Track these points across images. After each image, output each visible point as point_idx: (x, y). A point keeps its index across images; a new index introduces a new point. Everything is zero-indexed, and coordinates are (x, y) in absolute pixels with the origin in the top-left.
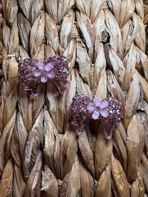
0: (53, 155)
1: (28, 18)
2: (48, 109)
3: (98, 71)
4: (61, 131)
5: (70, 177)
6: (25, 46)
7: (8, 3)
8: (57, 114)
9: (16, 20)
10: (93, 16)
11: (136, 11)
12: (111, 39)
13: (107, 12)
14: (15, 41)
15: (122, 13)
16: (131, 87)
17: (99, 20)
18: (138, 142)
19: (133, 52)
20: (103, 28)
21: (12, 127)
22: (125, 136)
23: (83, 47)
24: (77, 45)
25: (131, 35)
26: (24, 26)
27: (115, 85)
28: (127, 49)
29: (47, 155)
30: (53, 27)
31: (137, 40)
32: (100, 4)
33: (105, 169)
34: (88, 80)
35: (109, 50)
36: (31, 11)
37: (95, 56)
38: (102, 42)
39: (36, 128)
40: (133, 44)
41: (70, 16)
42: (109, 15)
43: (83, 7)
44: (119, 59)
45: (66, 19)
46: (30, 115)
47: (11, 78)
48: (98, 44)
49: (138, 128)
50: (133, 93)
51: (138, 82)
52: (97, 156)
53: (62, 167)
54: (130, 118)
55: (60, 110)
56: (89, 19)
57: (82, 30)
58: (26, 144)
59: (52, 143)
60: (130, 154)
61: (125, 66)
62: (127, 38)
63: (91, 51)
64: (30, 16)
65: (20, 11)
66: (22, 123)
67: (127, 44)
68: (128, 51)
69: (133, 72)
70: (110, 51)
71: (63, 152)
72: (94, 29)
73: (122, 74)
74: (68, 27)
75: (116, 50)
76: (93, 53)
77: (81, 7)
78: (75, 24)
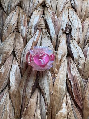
3: (60, 58)
8: (17, 96)
10: (58, 12)
23: (48, 36)
26: (2, 16)
35: (70, 40)
36: (8, 6)
38: (65, 33)
41: (39, 11)
42: (72, 11)
45: (35, 13)
56: (54, 12)
61: (85, 55)
65: (1, 6)
70: (71, 42)
72: (58, 22)
74: (36, 19)
75: (77, 40)
76: (55, 42)
77: (48, 4)
78: (42, 17)
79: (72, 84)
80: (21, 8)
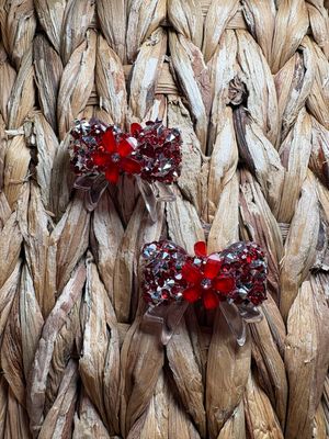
0: (103, 376)
1: (56, 46)
2: (96, 261)
3: (219, 172)
4: (126, 315)
5: (143, 433)
6: (46, 111)
7: (12, 13)
8: (118, 274)
9: (30, 53)
10: (209, 45)
11: (310, 34)
12: (250, 99)
13: (243, 35)
14: (25, 100)
15: (277, 37)
16: (298, 211)
17: (222, 53)
18: (315, 348)
19: (303, 128)
20: (232, 71)
21: (6, 303)
22: (283, 333)
23: (184, 115)
24: (170, 110)
25: (299, 88)
26: (48, 64)
27: (260, 208)
28: (288, 122)
29: (86, 375)
30: (115, 67)
31: (313, 102)
32: (224, 17)
33: (230, 416)
34: (194, 193)
35: (245, 123)
36: (63, 32)
37: (212, 137)
38: (230, 105)
39: (64, 307)
40: (304, 109)
41: (154, 44)
42: (246, 42)
43: (185, 24)
44: (269, 145)
45: (144, 50)
46: (52, 274)
47: (11, 184)
48: (220, 109)
49: (316, 313)
50: (302, 227)
51: (314, 200)
52: (211, 382)
53: (124, 406)
54: (295, 289)
55: (123, 264)
56: (198, 49)
57: (182, 75)
58: (37, 346)
59: (102, 346)
60: (293, 378)
61: (284, 162)
62: (289, 97)
63: (203, 125)
64: (63, 43)
65: (40, 31)
66: (31, 292)
67: (288, 110)
68: (292, 127)
69: (303, 175)
70: (247, 127)
71: (128, 369)
72: (211, 74)
73: (276, 180)
74: (149, 68)
75: (261, 124)
76: (206, 130)
77: (180, 23)
78: (165, 61)
79: (253, 233)
80: (101, 38)
